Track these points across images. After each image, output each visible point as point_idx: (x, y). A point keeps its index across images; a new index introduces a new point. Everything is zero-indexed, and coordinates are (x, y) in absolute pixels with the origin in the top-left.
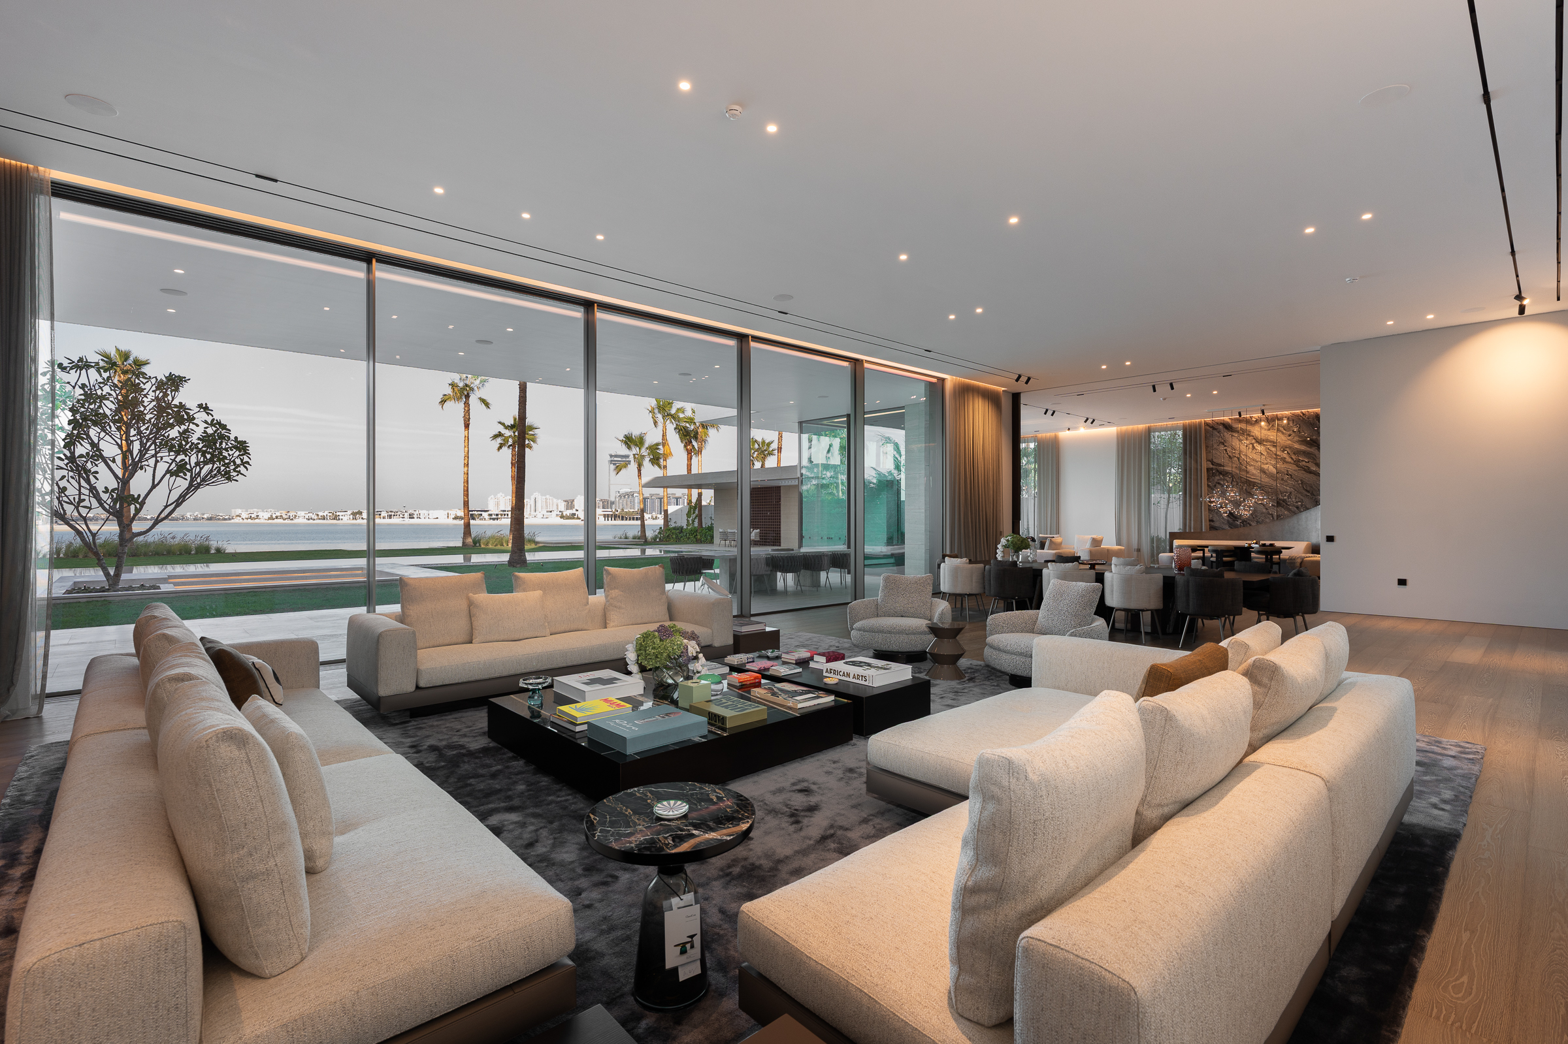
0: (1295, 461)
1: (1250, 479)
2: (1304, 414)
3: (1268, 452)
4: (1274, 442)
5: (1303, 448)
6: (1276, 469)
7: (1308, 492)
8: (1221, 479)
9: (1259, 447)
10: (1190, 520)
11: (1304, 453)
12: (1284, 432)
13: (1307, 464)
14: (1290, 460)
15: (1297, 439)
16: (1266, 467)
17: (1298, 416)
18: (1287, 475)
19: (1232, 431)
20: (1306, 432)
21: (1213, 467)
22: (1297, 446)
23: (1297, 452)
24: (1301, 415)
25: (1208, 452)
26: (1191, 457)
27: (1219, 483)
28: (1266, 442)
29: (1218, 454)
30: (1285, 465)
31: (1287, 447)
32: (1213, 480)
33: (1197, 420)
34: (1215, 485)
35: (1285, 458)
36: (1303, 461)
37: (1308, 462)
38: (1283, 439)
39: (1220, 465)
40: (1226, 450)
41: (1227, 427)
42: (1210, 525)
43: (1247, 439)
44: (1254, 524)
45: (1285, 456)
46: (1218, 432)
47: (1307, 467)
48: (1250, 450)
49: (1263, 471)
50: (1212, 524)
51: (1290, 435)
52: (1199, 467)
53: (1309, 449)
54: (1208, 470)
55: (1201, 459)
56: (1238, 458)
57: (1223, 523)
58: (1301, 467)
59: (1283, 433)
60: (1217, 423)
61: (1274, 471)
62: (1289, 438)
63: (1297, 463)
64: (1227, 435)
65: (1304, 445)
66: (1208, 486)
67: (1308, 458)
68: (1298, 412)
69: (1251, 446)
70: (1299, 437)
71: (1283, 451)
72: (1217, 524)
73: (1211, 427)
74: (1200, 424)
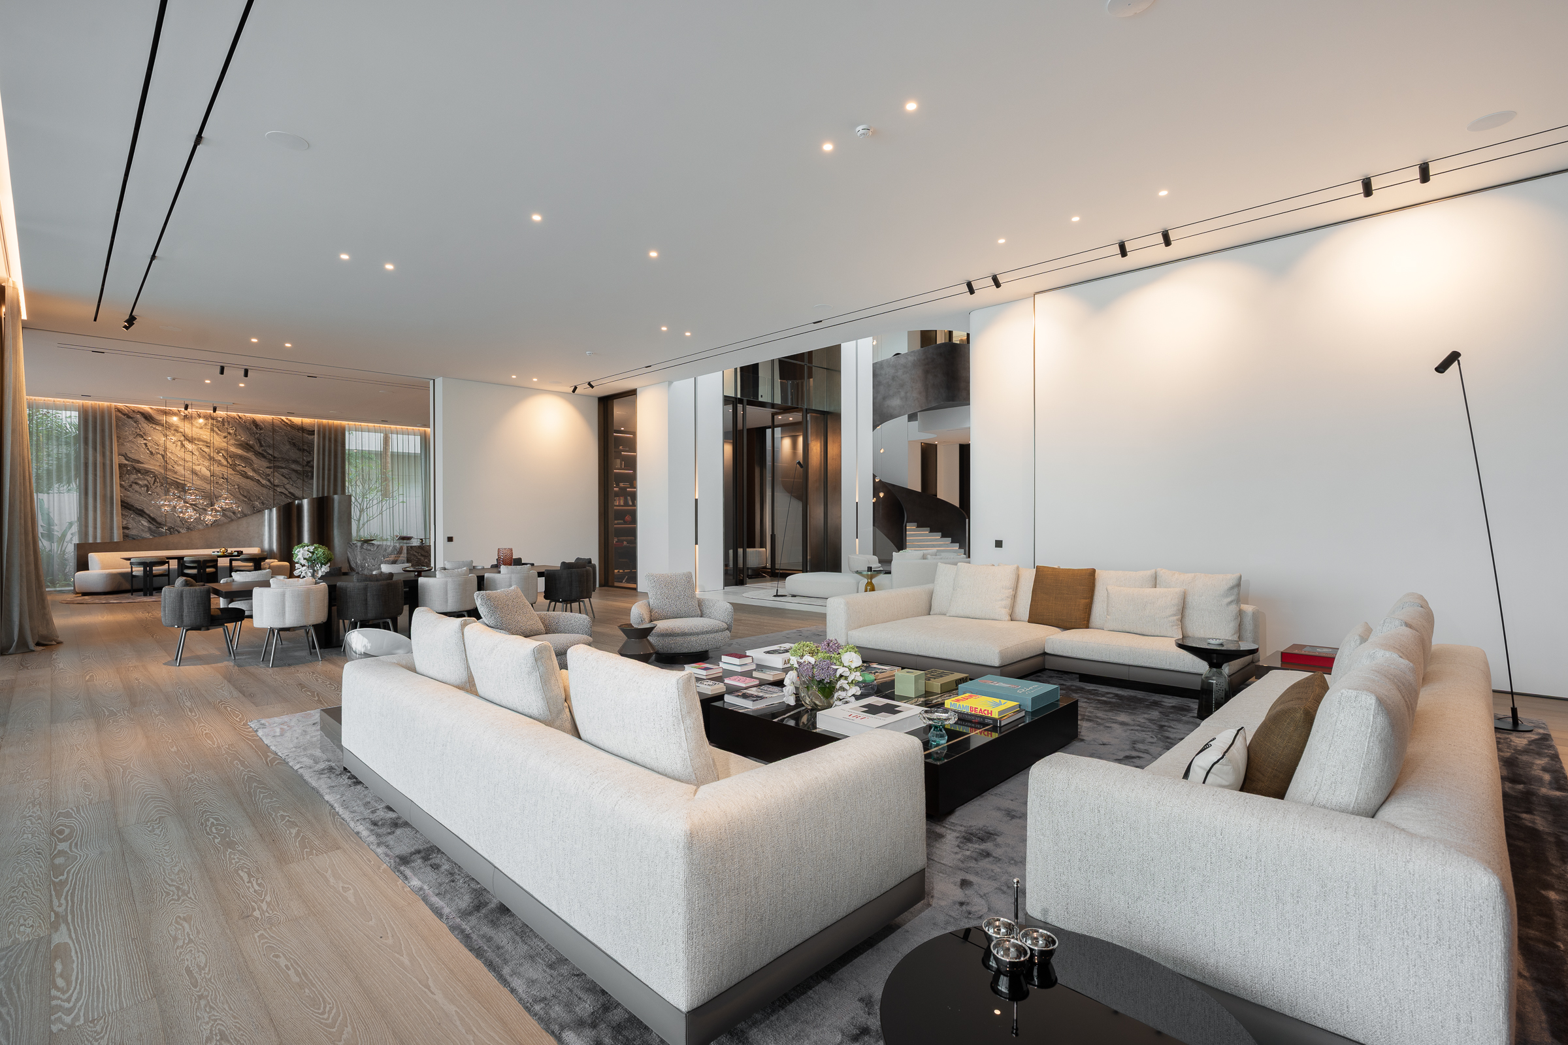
0: (231, 465)
1: (179, 481)
2: (240, 418)
3: (200, 452)
4: (207, 442)
5: (240, 452)
6: (210, 471)
7: (245, 497)
8: (139, 479)
9: (189, 446)
10: (95, 528)
11: (241, 457)
12: (219, 432)
13: (244, 469)
14: (225, 463)
15: (232, 442)
16: (197, 468)
17: (234, 418)
18: (222, 478)
19: (153, 423)
20: (243, 436)
21: (127, 462)
22: (233, 449)
23: (234, 456)
24: (238, 418)
25: (120, 445)
26: (95, 449)
27: (136, 483)
28: (198, 441)
29: (135, 448)
30: (220, 468)
31: (222, 450)
32: (129, 479)
33: (106, 404)
34: (131, 485)
35: (220, 461)
36: (239, 465)
37: (245, 467)
38: (218, 441)
39: (139, 462)
40: (146, 444)
41: (148, 418)
42: (123, 533)
43: (174, 435)
44: (183, 531)
45: (220, 458)
46: (135, 422)
47: (244, 471)
48: (179, 448)
49: (194, 472)
50: (127, 531)
51: (225, 437)
52: (108, 462)
53: (245, 454)
54: (121, 466)
55: (112, 453)
56: (163, 456)
57: (143, 530)
58: (238, 472)
59: (217, 434)
60: (134, 411)
61: (208, 473)
62: (224, 440)
63: (233, 467)
64: (146, 426)
65: (240, 449)
66: (121, 486)
67: (246, 463)
68: (234, 414)
69: (179, 443)
70: (236, 440)
71: (218, 453)
72: (133, 532)
73: (124, 415)
74: (109, 408)
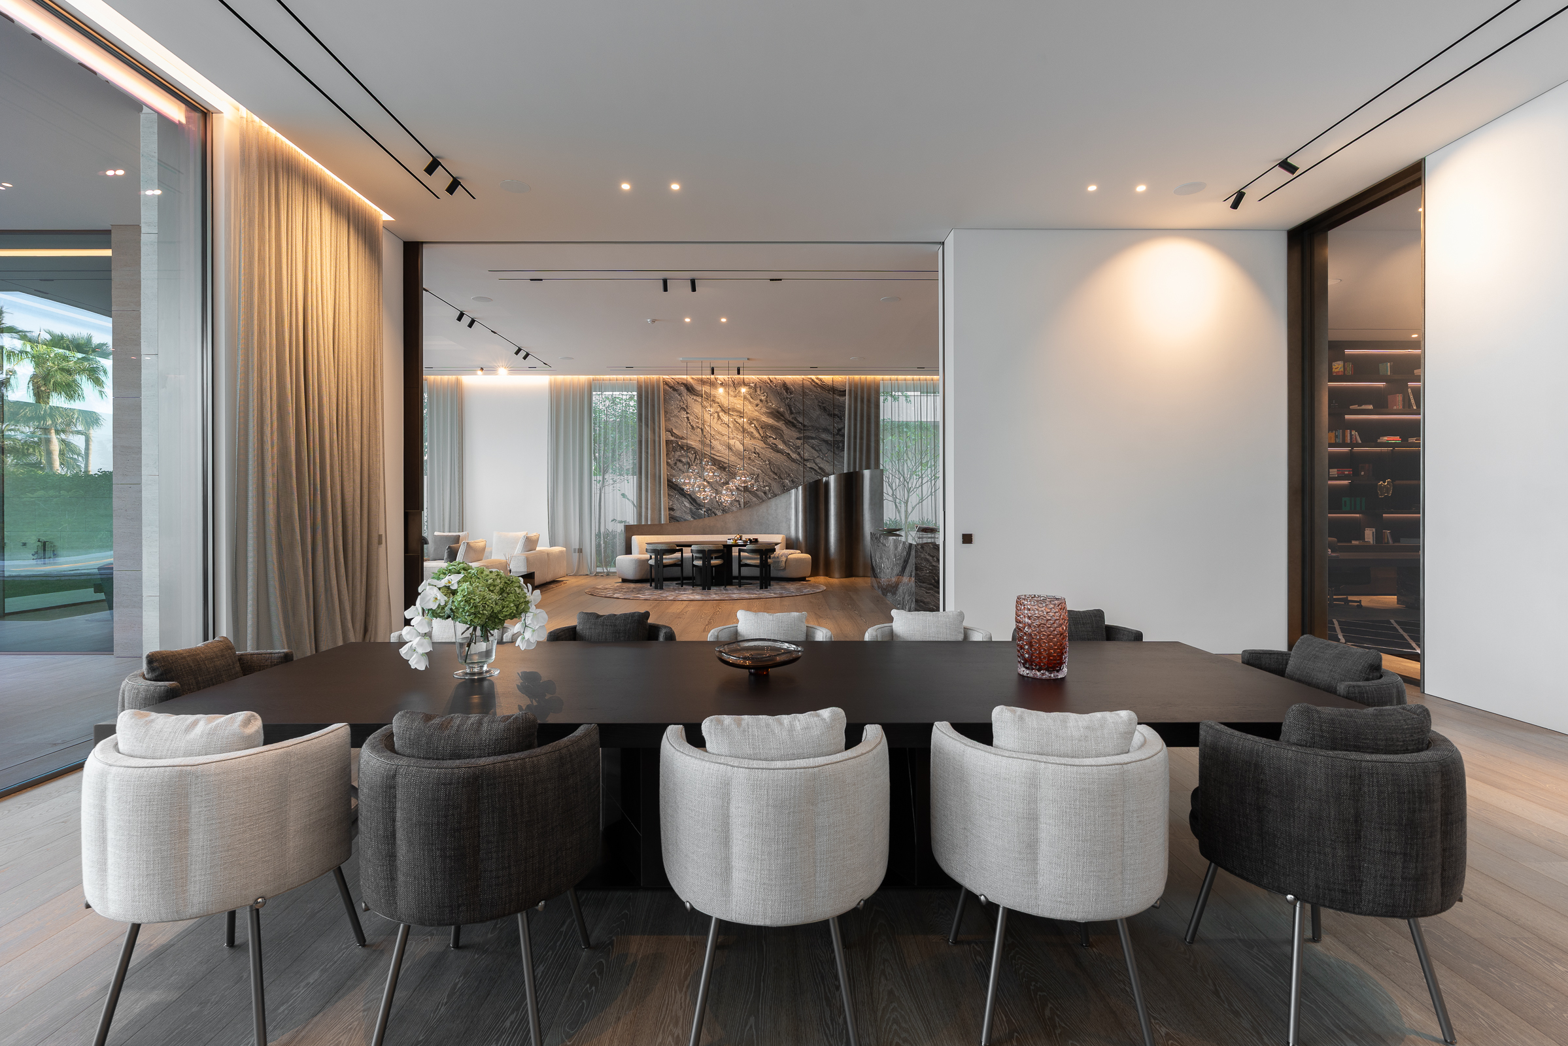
0: (762, 437)
1: (715, 457)
2: (771, 381)
3: (734, 424)
4: (740, 412)
5: (770, 421)
6: (743, 445)
7: (776, 474)
8: (682, 456)
9: (725, 418)
10: (647, 509)
11: (772, 427)
12: (752, 400)
13: (774, 441)
14: (757, 435)
15: (764, 410)
16: (732, 442)
17: (765, 382)
18: (754, 453)
19: (694, 395)
20: (773, 402)
21: (673, 438)
22: (764, 419)
23: (765, 426)
24: (769, 381)
25: (667, 420)
26: (647, 425)
27: (680, 461)
28: (733, 411)
29: (680, 422)
30: (753, 442)
31: (754, 420)
32: (674, 456)
33: (655, 377)
34: (676, 463)
35: (752, 433)
36: (770, 437)
37: (776, 439)
38: (750, 409)
39: (682, 438)
40: (688, 418)
41: (690, 389)
42: (669, 514)
43: (711, 406)
44: (719, 513)
45: (752, 430)
46: (679, 395)
47: (775, 444)
48: (715, 420)
49: (729, 448)
50: (672, 513)
51: (757, 405)
52: (657, 439)
53: (776, 423)
54: (667, 442)
55: (660, 429)
56: (702, 430)
57: (685, 512)
58: (769, 445)
59: (750, 402)
60: (678, 383)
61: (741, 448)
62: (756, 408)
63: (764, 439)
64: (690, 399)
65: (771, 418)
66: (668, 463)
67: (776, 434)
68: (765, 377)
69: (716, 414)
70: (767, 408)
71: (751, 423)
72: (677, 514)
73: (671, 387)
74: (658, 381)
